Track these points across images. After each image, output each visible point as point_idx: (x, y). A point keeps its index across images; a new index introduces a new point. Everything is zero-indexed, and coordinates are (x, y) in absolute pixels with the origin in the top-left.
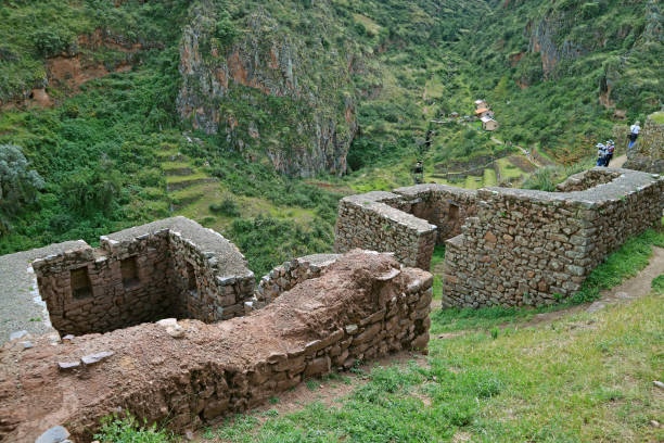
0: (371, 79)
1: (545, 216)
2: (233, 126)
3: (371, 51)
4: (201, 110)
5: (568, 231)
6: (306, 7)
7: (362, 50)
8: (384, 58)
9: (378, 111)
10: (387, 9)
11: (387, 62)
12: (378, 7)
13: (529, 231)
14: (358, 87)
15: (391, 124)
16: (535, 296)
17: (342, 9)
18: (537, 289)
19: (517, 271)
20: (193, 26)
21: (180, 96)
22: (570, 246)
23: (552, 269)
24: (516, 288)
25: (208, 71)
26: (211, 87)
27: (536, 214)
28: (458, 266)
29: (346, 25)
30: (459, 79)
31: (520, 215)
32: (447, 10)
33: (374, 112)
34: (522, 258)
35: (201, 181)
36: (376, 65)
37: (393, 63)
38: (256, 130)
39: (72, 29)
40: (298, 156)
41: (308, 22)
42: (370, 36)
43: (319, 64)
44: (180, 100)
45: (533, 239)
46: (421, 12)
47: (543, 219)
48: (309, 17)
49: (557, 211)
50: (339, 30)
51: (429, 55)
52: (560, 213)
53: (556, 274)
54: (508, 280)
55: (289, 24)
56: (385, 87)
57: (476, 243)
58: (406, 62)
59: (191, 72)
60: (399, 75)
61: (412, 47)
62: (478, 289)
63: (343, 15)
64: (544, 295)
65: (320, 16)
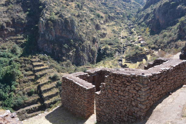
0: (103, 31)
1: (128, 82)
2: (57, 49)
3: (103, 22)
4: (46, 45)
5: (137, 89)
6: (80, 9)
7: (99, 22)
8: (107, 24)
9: (106, 42)
10: (108, 8)
11: (108, 26)
12: (105, 8)
13: (123, 89)
14: (99, 34)
15: (110, 46)
16: (128, 117)
17: (92, 9)
18: (128, 114)
19: (120, 106)
20: (42, 18)
21: (39, 40)
22: (138, 95)
23: (133, 106)
24: (121, 113)
25: (48, 32)
26: (49, 37)
27: (125, 81)
28: (100, 104)
29: (94, 14)
30: (133, 30)
31: (119, 82)
32: (127, 8)
33: (105, 42)
34: (122, 101)
35: (47, 68)
36: (105, 26)
37: (110, 26)
38: (65, 50)
39: (3, 21)
40: (79, 58)
41: (81, 14)
42: (102, 17)
43: (85, 27)
44: (39, 42)
45: (124, 92)
46: (119, 9)
47: (127, 84)
48: (81, 13)
49: (132, 80)
50: (91, 16)
51: (122, 22)
52: (133, 81)
53: (134, 108)
54: (117, 110)
55: (74, 15)
56: (108, 34)
57: (105, 94)
58: (114, 25)
59: (43, 33)
60: (112, 29)
61: (116, 20)
62: (108, 113)
63: (93, 11)
64: (131, 117)
65: (85, 12)
